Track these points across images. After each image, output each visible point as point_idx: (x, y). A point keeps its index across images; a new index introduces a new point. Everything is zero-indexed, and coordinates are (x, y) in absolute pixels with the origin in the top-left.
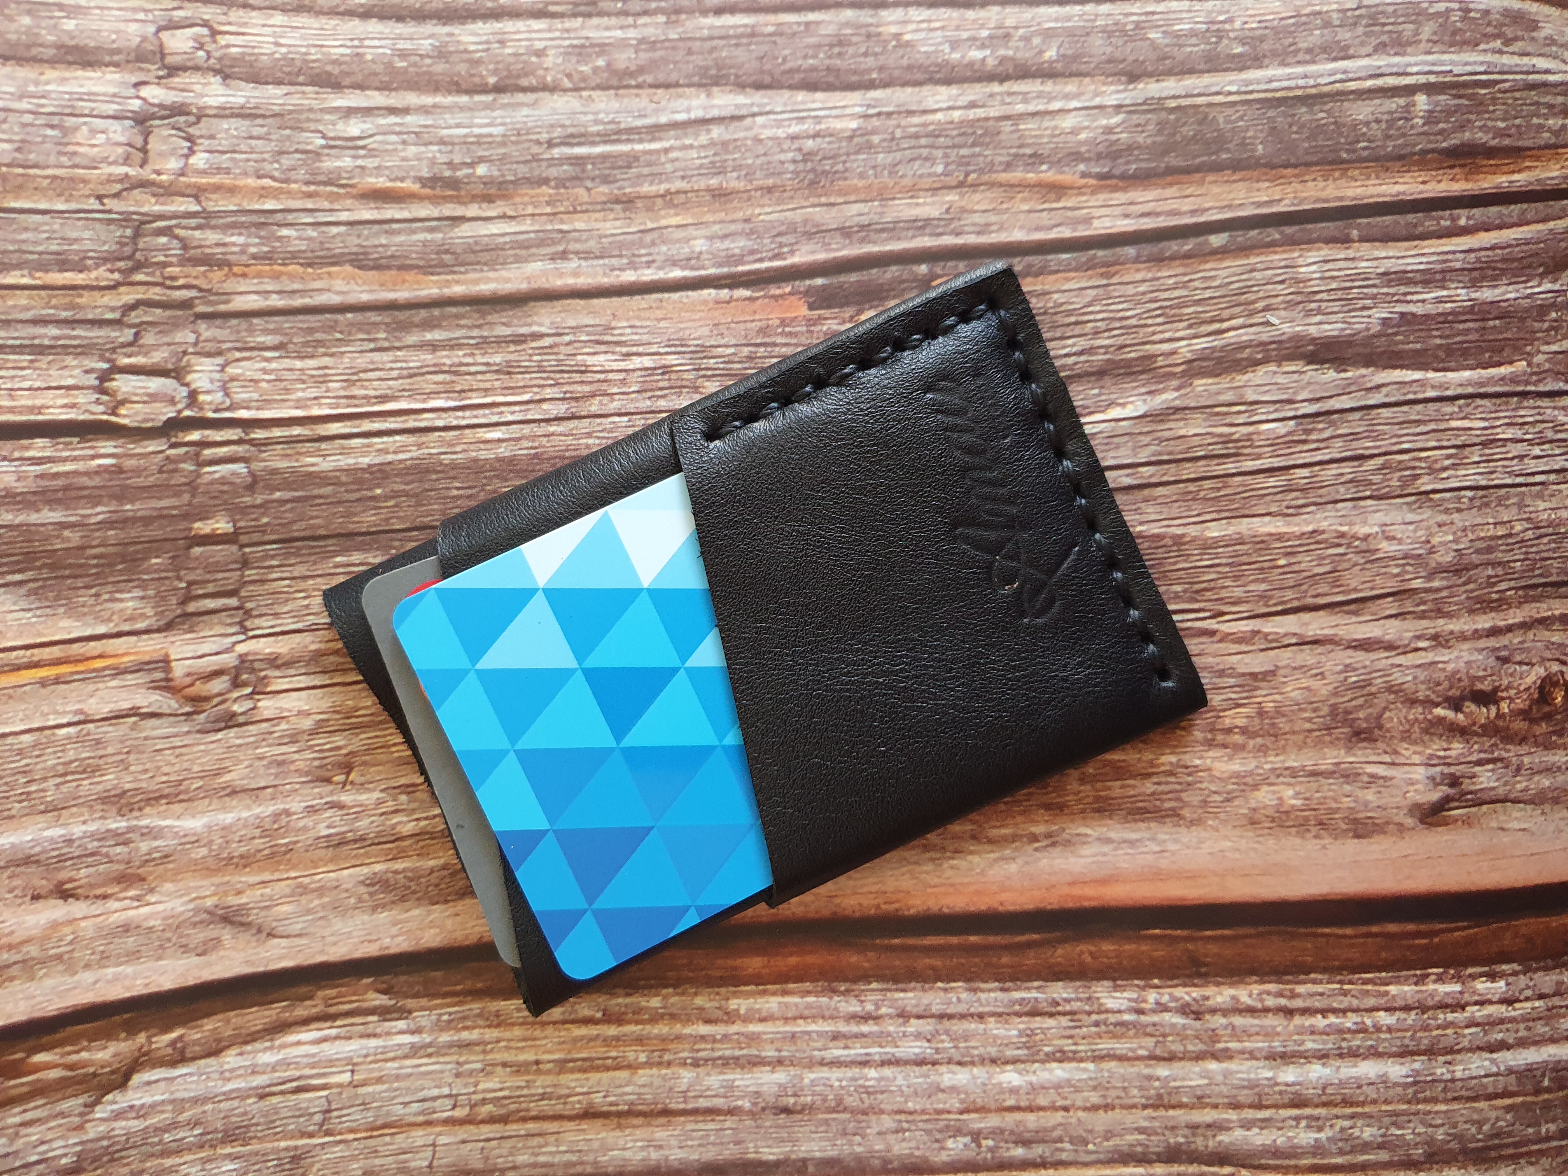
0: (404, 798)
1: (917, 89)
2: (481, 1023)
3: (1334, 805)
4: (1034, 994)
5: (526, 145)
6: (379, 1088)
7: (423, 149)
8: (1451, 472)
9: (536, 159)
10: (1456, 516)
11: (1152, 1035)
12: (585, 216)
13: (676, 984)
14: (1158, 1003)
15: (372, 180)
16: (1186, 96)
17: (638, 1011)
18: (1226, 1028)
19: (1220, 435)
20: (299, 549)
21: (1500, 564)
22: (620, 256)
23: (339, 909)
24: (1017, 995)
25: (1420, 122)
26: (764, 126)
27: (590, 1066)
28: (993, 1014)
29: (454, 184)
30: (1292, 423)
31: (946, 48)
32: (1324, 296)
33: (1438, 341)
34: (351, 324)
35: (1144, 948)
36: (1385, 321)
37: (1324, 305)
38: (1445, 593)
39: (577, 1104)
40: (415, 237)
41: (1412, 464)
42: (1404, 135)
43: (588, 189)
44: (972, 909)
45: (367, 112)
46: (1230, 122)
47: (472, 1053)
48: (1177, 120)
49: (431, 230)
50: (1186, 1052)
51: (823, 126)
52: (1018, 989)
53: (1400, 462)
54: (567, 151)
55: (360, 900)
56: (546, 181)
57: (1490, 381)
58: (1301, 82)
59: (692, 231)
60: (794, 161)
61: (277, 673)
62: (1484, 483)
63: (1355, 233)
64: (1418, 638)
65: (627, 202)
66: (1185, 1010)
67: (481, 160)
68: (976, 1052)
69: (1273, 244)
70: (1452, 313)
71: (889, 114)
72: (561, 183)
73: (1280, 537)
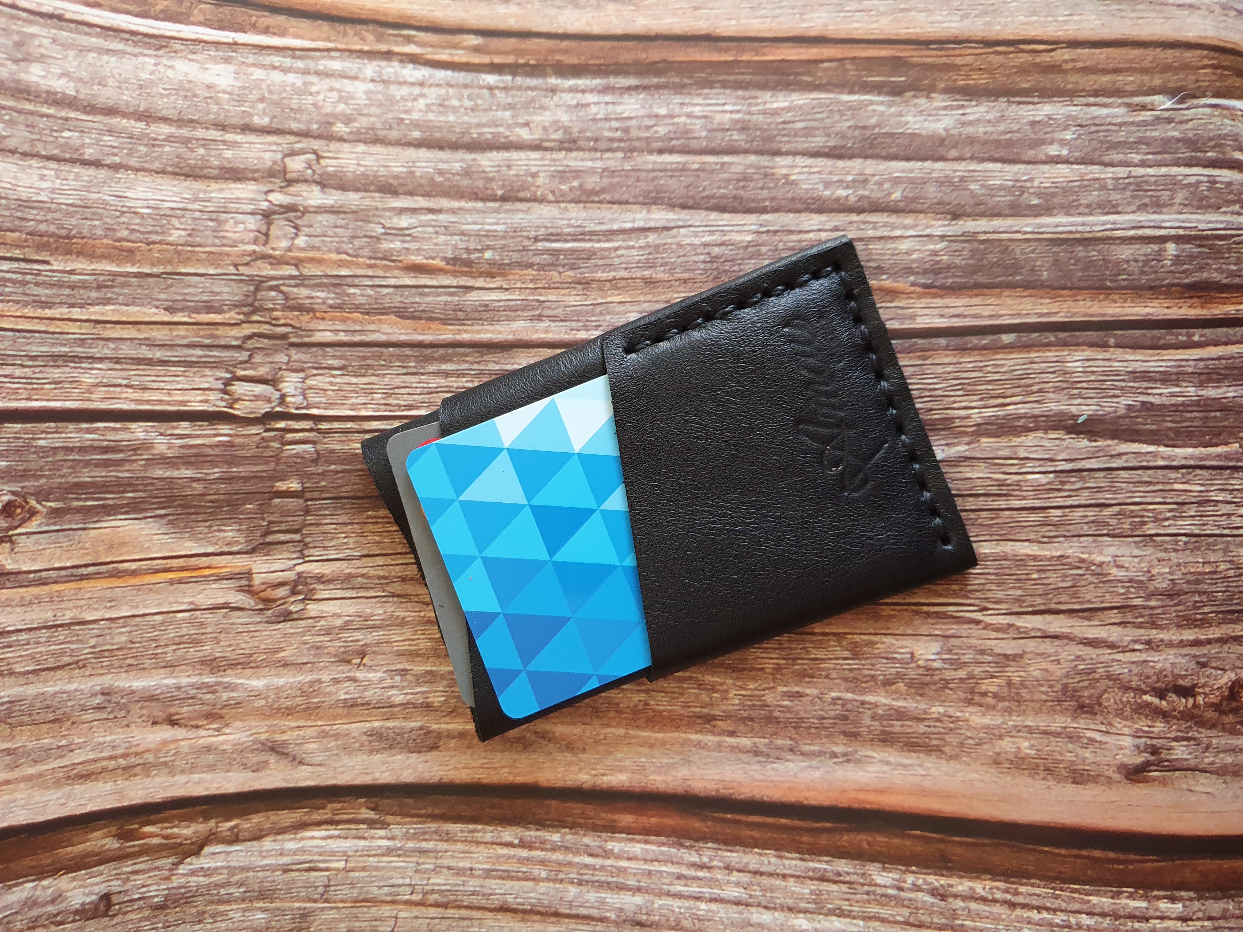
0: (398, 678)
1: (797, 215)
2: (435, 837)
3: (1059, 758)
4: (823, 866)
5: (520, 239)
6: (363, 874)
7: (449, 238)
8: (1172, 522)
9: (525, 249)
10: (1173, 554)
11: (908, 907)
12: (556, 291)
13: (572, 826)
14: (914, 884)
15: (413, 258)
16: (994, 232)
17: (544, 842)
18: (964, 910)
19: (997, 480)
20: (344, 504)
21: (1205, 593)
22: (578, 321)
23: (347, 750)
24: (812, 865)
25: (1169, 263)
26: (685, 236)
27: (507, 876)
28: (792, 876)
29: (469, 263)
30: (1052, 475)
31: (821, 186)
32: (1085, 385)
33: (1170, 425)
34: (392, 355)
35: (907, 843)
36: (1129, 407)
37: (1084, 391)
38: (1159, 611)
39: (496, 901)
40: (440, 299)
41: (1141, 513)
42: (1156, 272)
43: (560, 273)
44: (785, 800)
45: (414, 211)
46: (1024, 254)
47: (428, 857)
48: (986, 249)
49: (451, 294)
50: (932, 923)
51: (727, 238)
52: (813, 861)
53: (1132, 511)
54: (547, 245)
55: (362, 745)
56: (530, 265)
57: (1208, 457)
58: (1080, 228)
59: (628, 307)
60: (704, 262)
61: (322, 587)
62: (1197, 532)
63: (1112, 341)
64: (1135, 642)
65: (586, 284)
66: (933, 892)
67: (488, 248)
68: (778, 901)
69: (1049, 344)
70: (1183, 404)
71: (775, 232)
72: (542, 267)
73: (1035, 558)
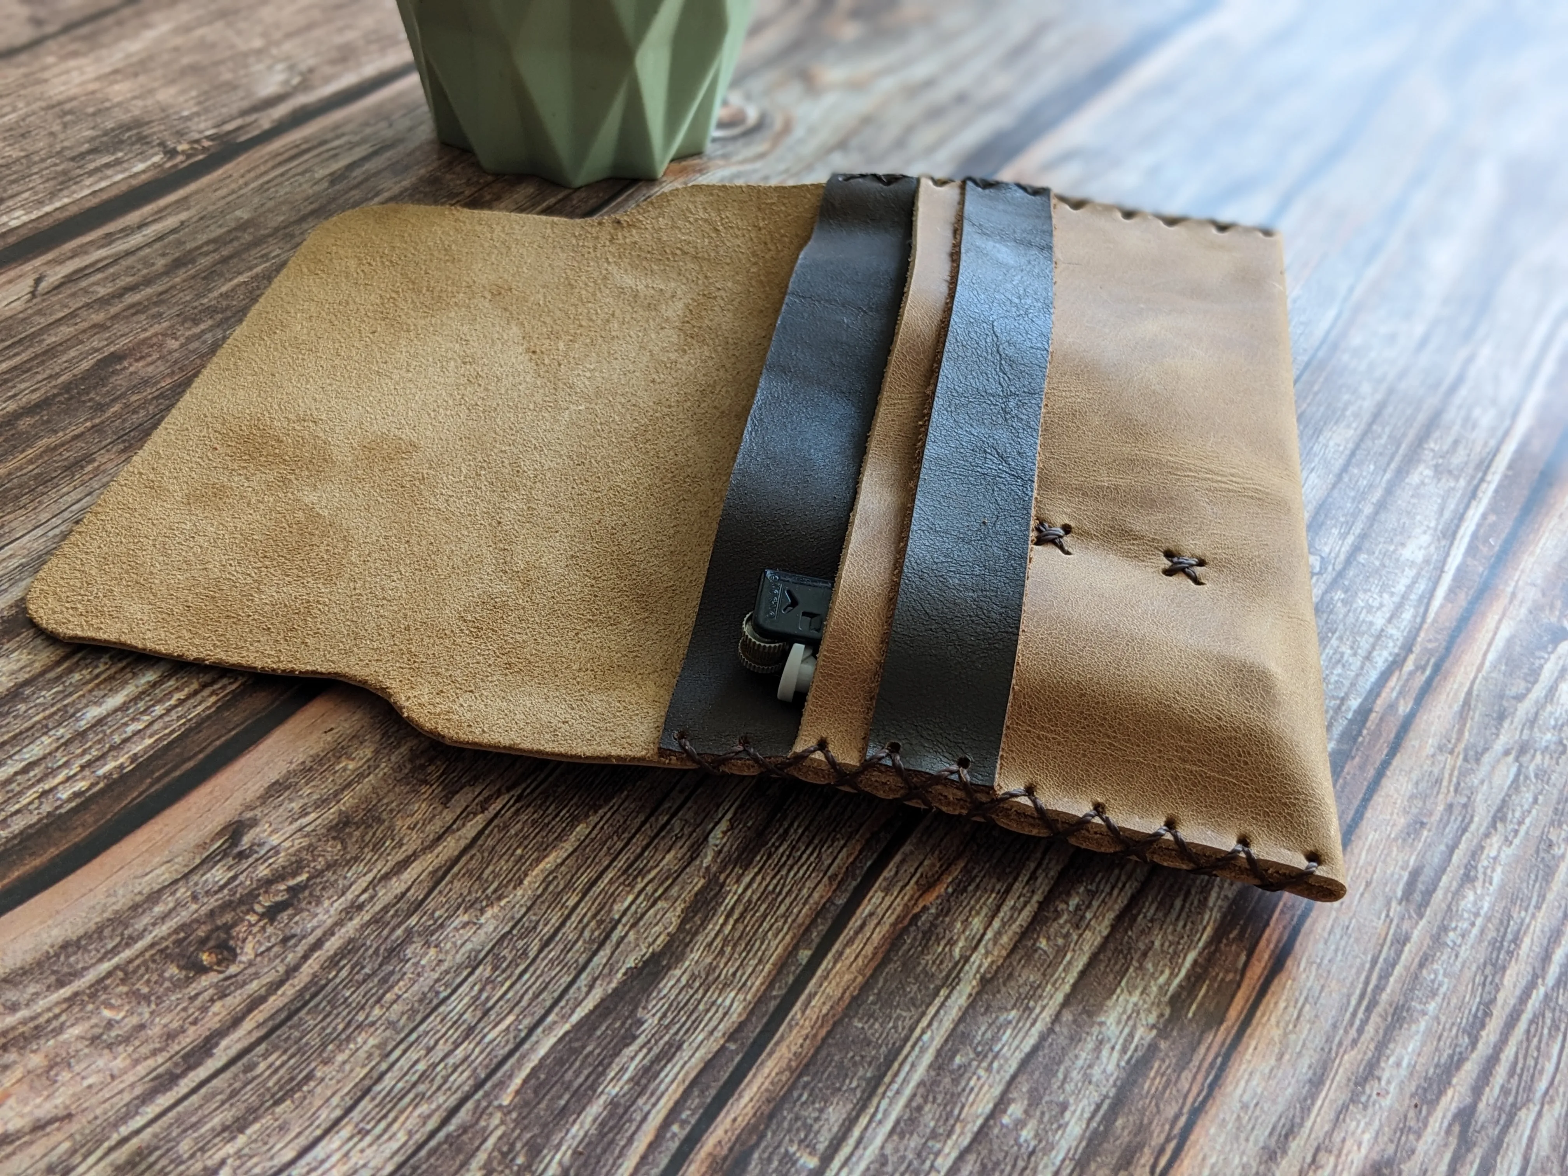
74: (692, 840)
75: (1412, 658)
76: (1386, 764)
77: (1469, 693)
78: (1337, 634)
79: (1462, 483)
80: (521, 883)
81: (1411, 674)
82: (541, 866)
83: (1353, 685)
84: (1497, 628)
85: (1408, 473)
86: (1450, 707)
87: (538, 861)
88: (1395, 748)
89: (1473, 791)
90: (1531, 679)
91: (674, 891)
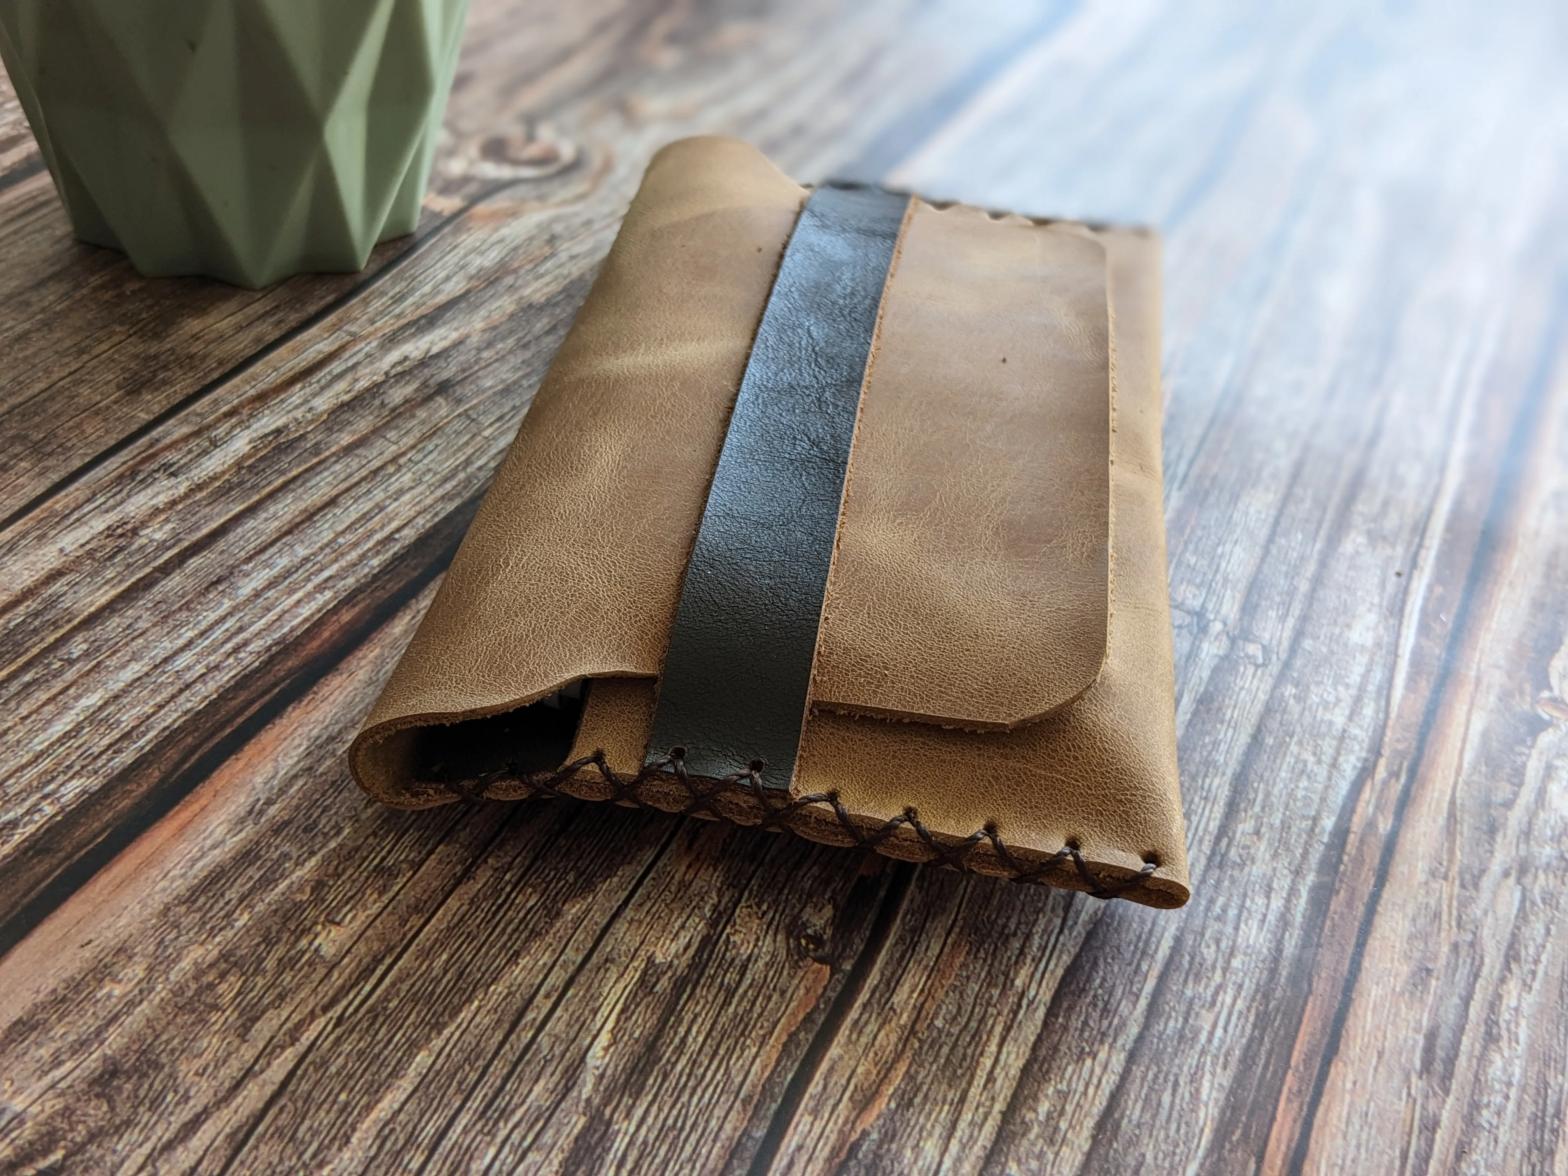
74: (565, 1063)
75: (1382, 762)
76: (1375, 898)
77: (1452, 802)
78: (1295, 739)
79: (1400, 550)
80: (348, 1141)
81: (1385, 783)
82: (373, 1116)
83: (1323, 800)
84: (1468, 721)
85: (1339, 541)
86: (1435, 821)
87: (369, 1108)
88: (1382, 877)
89: (1477, 926)
90: (1516, 781)
91: (548, 1137)
